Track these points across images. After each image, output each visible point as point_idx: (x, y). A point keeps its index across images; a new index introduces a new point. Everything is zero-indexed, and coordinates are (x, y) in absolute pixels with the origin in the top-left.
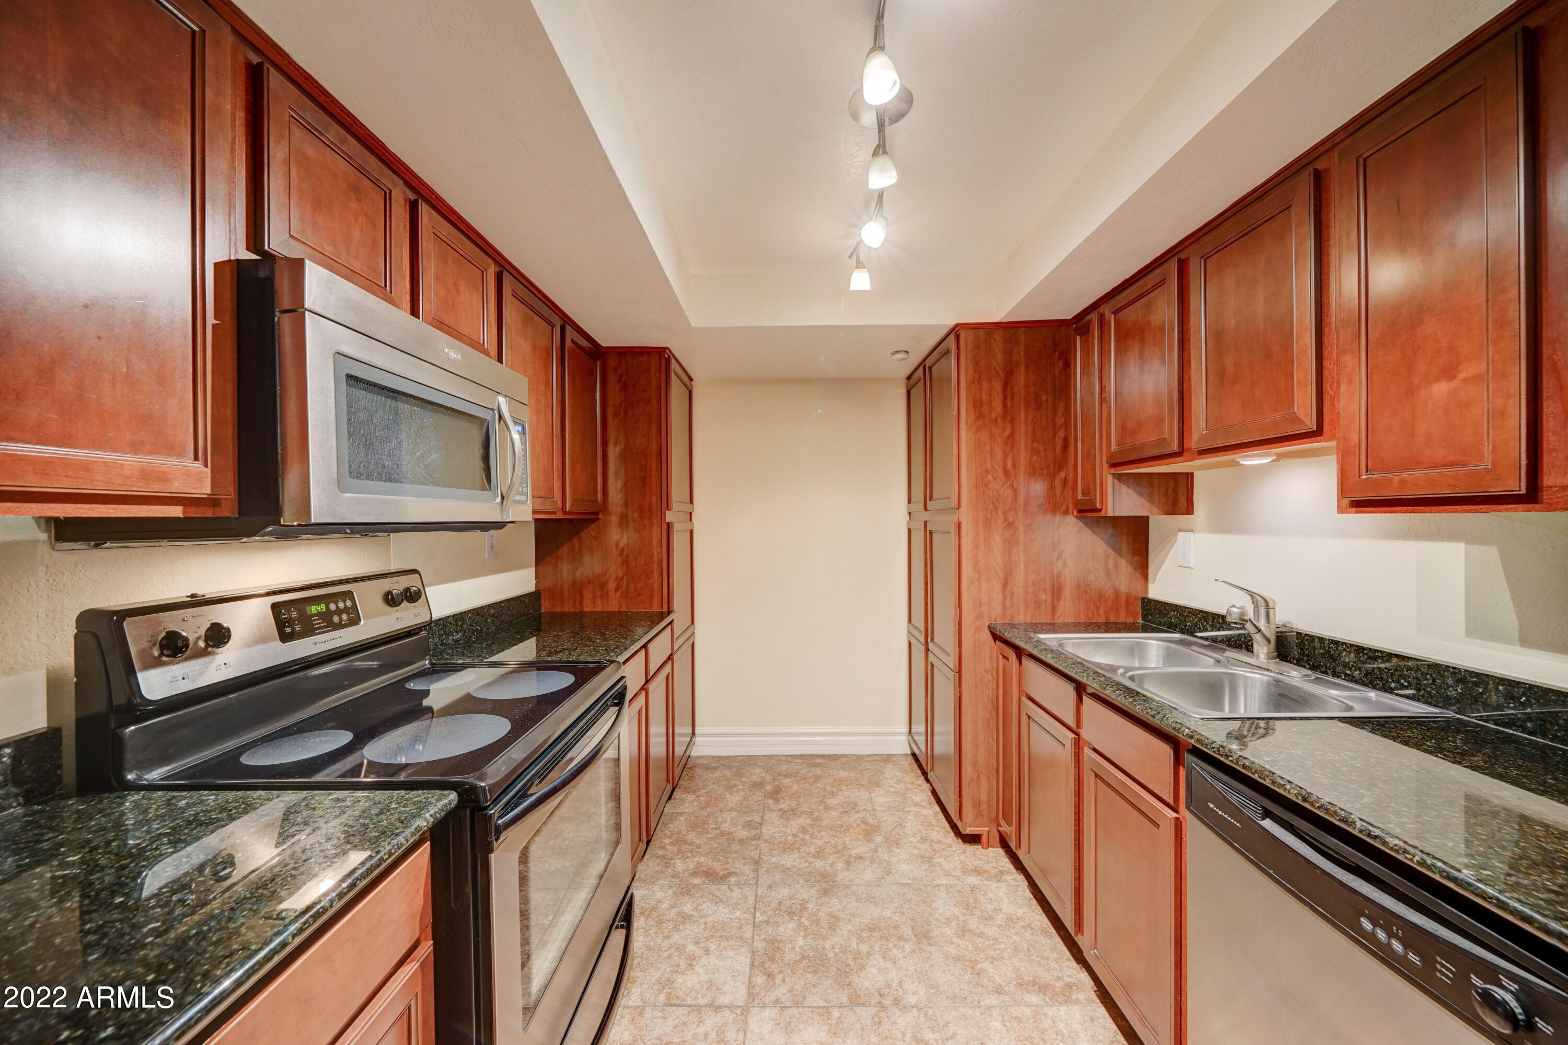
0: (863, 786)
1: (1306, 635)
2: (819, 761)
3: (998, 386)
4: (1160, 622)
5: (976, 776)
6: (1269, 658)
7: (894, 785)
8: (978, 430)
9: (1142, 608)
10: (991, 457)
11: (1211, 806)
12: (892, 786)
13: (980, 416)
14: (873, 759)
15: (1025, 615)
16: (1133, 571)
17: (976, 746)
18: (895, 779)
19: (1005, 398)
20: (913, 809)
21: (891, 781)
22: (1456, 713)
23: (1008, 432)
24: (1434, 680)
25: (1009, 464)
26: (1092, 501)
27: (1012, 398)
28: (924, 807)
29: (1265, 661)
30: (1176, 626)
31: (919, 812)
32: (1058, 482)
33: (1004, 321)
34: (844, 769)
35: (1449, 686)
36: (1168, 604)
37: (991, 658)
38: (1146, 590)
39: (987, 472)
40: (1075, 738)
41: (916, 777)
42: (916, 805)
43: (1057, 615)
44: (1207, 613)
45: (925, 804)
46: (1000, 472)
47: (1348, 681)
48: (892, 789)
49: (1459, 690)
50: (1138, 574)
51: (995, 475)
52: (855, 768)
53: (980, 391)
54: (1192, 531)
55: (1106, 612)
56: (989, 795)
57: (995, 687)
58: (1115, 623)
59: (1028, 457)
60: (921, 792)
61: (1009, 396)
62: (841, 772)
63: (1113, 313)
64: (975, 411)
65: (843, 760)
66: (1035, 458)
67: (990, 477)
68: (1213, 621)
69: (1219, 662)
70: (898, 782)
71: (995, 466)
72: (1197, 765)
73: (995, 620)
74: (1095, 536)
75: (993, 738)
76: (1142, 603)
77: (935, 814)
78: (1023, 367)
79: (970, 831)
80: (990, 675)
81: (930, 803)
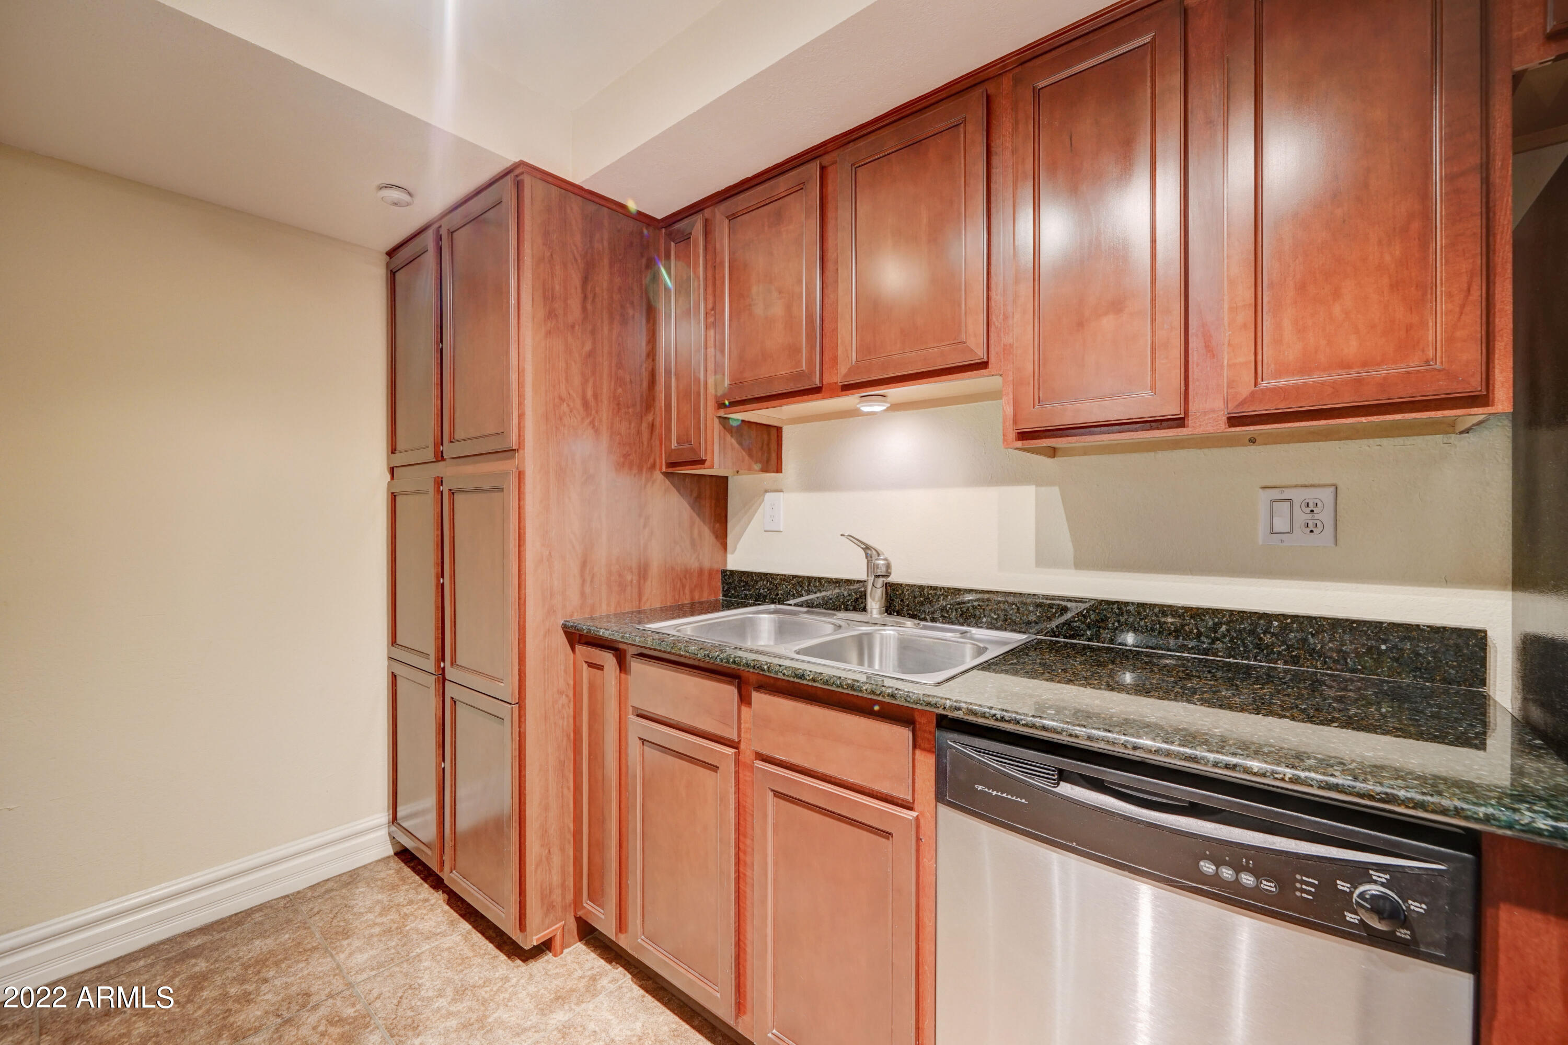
0: (315, 949)
1: (906, 585)
2: (194, 943)
3: (576, 279)
4: (746, 595)
5: (545, 852)
6: (881, 613)
7: (379, 920)
8: (548, 333)
9: (723, 583)
10: (567, 379)
11: (980, 788)
12: (375, 924)
13: (551, 315)
14: (323, 889)
15: (608, 605)
16: (715, 540)
17: (546, 808)
18: (378, 909)
19: (585, 298)
20: (426, 947)
21: (370, 916)
22: (1035, 634)
23: (588, 347)
24: (1018, 609)
25: (590, 393)
26: (694, 451)
27: (593, 301)
28: (444, 934)
29: (878, 616)
30: (765, 597)
31: (436, 948)
32: (644, 426)
33: (586, 187)
34: (263, 935)
35: (1030, 612)
36: (755, 573)
37: (565, 671)
38: (725, 562)
39: (562, 399)
40: (735, 753)
41: (415, 889)
42: (428, 938)
43: (644, 599)
44: (803, 577)
45: (444, 927)
46: (578, 403)
47: (945, 623)
48: (377, 930)
49: (1038, 614)
50: (718, 544)
51: (572, 405)
52: (288, 921)
53: (552, 277)
54: (781, 491)
55: (692, 591)
56: (563, 873)
57: (572, 713)
58: (701, 603)
59: (612, 387)
60: (432, 910)
61: (590, 296)
62: (257, 943)
63: (727, 217)
64: (545, 305)
65: (258, 917)
66: (620, 390)
67: (564, 407)
68: (809, 585)
69: (840, 627)
70: (385, 911)
71: (571, 392)
72: (955, 742)
73: (572, 616)
74: (681, 499)
75: (569, 788)
76: (724, 577)
77: (466, 938)
78: (606, 261)
79: (537, 940)
80: (564, 696)
81: (452, 923)
